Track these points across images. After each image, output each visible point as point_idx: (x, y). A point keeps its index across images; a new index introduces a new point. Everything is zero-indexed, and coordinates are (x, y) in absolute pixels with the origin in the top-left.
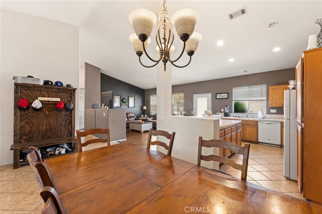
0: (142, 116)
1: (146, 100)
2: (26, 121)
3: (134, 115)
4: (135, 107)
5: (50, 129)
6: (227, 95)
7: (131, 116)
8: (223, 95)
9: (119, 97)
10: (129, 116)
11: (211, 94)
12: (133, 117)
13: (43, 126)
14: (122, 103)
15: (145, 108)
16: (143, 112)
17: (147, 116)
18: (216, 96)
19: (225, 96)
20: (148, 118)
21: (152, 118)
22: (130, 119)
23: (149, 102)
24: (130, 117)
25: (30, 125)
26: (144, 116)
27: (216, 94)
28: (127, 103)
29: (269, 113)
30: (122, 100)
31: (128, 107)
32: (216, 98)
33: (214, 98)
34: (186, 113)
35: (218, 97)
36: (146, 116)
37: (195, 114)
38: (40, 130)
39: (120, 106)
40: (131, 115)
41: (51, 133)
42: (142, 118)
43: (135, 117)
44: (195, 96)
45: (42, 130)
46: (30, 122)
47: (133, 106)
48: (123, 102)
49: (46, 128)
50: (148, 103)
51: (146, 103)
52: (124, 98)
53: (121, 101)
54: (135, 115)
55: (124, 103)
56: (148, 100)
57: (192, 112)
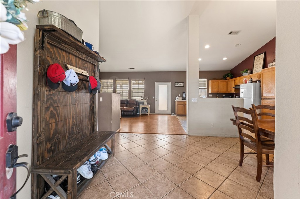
2: (51, 111)
5: (77, 124)
6: (183, 84)
8: (180, 84)
11: (171, 82)
13: (70, 118)
18: (175, 84)
19: (182, 84)
25: (56, 120)
27: (175, 83)
29: (208, 97)
32: (175, 86)
33: (174, 86)
34: (149, 98)
35: (176, 85)
37: (156, 99)
38: (67, 128)
41: (78, 130)
44: (156, 83)
45: (69, 128)
46: (56, 114)
49: (73, 121)
57: (154, 97)
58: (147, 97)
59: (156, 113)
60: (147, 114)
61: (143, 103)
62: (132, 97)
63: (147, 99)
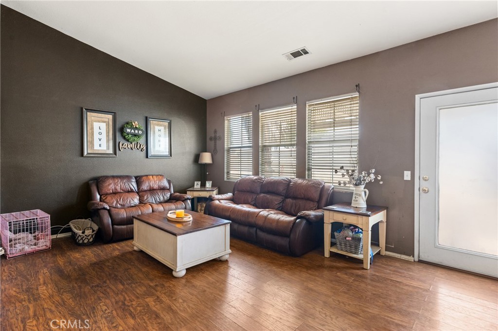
0: (197, 185)
1: (210, 133)
3: (167, 185)
4: (171, 156)
7: (156, 187)
9: (110, 117)
10: (145, 187)
12: (163, 189)
14: (122, 141)
15: (207, 158)
16: (203, 173)
17: (213, 186)
20: (214, 194)
21: (230, 195)
22: (151, 199)
23: (222, 138)
24: (152, 191)
26: (203, 185)
28: (142, 140)
30: (120, 131)
31: (147, 157)
34: (376, 179)
36: (209, 184)
37: (425, 185)
39: (111, 151)
40: (154, 183)
42: (196, 194)
43: (169, 190)
47: (167, 153)
48: (124, 138)
50: (218, 142)
51: (210, 144)
52: (127, 123)
53: (118, 134)
54: (169, 182)
55: (128, 140)
56: (215, 132)
57: (407, 176)
58: (369, 174)
59: (424, 257)
60: (360, 256)
61: (346, 200)
62: (309, 170)
63: (368, 180)
